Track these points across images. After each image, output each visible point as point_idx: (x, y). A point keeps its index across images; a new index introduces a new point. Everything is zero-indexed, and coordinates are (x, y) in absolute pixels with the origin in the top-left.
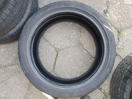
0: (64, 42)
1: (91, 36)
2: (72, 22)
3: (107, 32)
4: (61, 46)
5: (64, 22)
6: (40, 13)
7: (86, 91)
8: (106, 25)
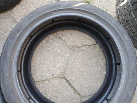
0: (58, 63)
1: (72, 31)
2: (43, 39)
3: (83, 8)
4: (61, 69)
5: (38, 48)
6: (5, 67)
7: (134, 77)
8: (76, 4)
